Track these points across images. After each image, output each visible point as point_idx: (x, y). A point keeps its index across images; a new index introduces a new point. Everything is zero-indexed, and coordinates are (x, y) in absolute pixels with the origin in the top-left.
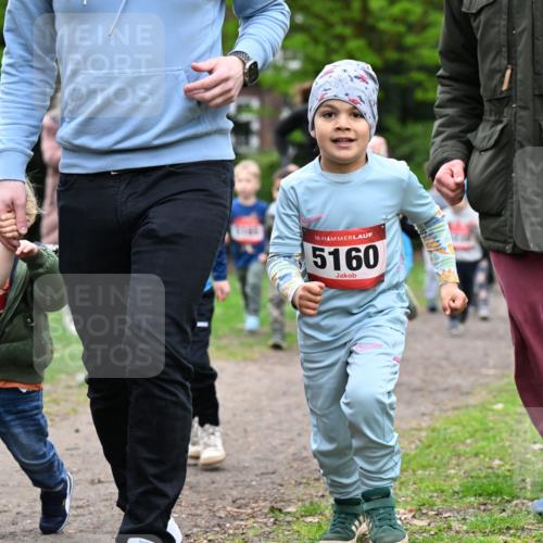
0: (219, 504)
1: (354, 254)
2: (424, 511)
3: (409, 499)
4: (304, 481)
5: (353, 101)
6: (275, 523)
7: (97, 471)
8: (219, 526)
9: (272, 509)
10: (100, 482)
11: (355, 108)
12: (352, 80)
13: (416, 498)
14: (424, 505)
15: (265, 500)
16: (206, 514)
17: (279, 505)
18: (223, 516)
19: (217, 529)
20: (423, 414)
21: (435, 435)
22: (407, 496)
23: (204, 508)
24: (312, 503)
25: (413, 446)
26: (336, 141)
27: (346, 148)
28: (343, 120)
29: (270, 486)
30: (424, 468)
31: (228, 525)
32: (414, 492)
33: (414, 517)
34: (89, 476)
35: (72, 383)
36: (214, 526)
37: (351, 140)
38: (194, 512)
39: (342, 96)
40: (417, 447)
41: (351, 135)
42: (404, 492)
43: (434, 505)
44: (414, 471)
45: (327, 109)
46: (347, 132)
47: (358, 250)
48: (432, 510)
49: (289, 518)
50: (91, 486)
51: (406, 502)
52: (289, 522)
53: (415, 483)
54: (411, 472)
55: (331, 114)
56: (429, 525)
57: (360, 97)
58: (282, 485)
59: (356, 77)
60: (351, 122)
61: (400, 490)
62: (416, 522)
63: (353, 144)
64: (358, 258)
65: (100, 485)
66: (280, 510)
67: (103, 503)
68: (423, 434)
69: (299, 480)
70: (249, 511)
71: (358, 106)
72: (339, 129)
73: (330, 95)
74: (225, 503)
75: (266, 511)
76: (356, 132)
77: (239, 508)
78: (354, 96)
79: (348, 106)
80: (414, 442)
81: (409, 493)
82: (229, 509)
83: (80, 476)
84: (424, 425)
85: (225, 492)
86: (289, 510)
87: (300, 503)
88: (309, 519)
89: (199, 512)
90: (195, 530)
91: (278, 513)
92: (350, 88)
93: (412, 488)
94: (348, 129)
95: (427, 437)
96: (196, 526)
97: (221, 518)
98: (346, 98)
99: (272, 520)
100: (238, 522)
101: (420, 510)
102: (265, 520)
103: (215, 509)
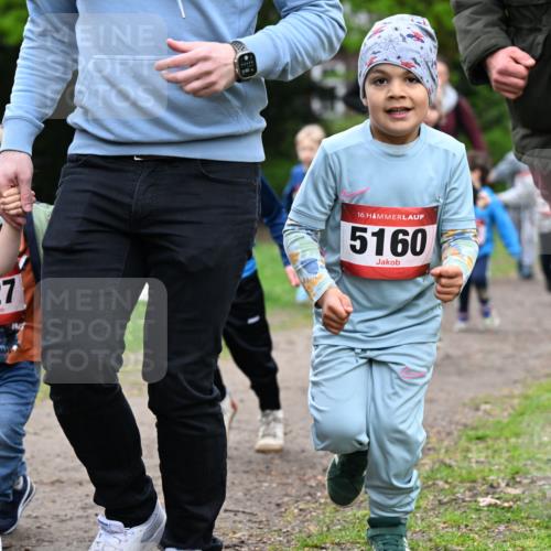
0: (310, 473)
1: (401, 236)
2: (518, 479)
3: (502, 467)
5: (407, 64)
8: (310, 494)
11: (410, 72)
12: (404, 40)
13: (510, 466)
14: (517, 473)
16: (297, 483)
18: (314, 484)
19: (308, 498)
20: (515, 382)
21: (528, 402)
22: (500, 464)
25: (506, 414)
26: (390, 112)
27: (402, 119)
28: (397, 87)
30: (517, 435)
31: (319, 494)
32: (507, 460)
33: (508, 485)
36: (305, 495)
37: (408, 110)
38: (285, 481)
39: (393, 60)
40: (510, 415)
41: (407, 103)
42: (497, 460)
43: (528, 473)
44: (507, 439)
45: (377, 75)
46: (402, 100)
47: (406, 233)
48: (526, 478)
51: (499, 470)
53: (508, 451)
54: (503, 440)
55: (382, 79)
56: (523, 493)
57: (414, 59)
59: (409, 36)
60: (407, 88)
61: (493, 457)
62: (510, 490)
63: (411, 113)
64: (404, 242)
68: (516, 401)
71: (413, 69)
72: (392, 98)
73: (379, 59)
74: (315, 472)
76: (412, 99)
78: (407, 58)
79: (401, 71)
80: (506, 410)
81: (502, 461)
82: (320, 477)
84: (516, 392)
85: (315, 460)
89: (290, 481)
90: (286, 499)
92: (402, 50)
93: (506, 455)
94: (403, 97)
95: (520, 404)
96: (287, 495)
97: (311, 487)
98: (398, 62)
101: (514, 478)
103: (306, 478)
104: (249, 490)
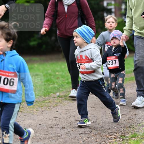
0: (104, 134)
4: (132, 126)
6: (122, 140)
7: (64, 125)
8: (104, 141)
9: (122, 136)
10: (65, 128)
15: (119, 133)
16: (100, 138)
17: (124, 135)
18: (105, 138)
23: (99, 136)
24: (134, 134)
29: (121, 128)
31: (107, 141)
34: (61, 126)
35: (55, 96)
36: (102, 142)
38: (96, 137)
49: (127, 139)
50: (62, 130)
52: (127, 140)
58: (124, 128)
65: (65, 129)
66: (124, 136)
67: (66, 135)
69: (130, 126)
70: (114, 137)
74: (106, 134)
75: (120, 136)
77: (110, 136)
82: (107, 136)
83: (59, 126)
85: (106, 130)
86: (127, 136)
87: (131, 134)
88: (134, 139)
89: (98, 137)
91: (123, 137)
99: (121, 139)
100: (110, 140)
102: (119, 139)
103: (103, 136)
104: (84, 140)
